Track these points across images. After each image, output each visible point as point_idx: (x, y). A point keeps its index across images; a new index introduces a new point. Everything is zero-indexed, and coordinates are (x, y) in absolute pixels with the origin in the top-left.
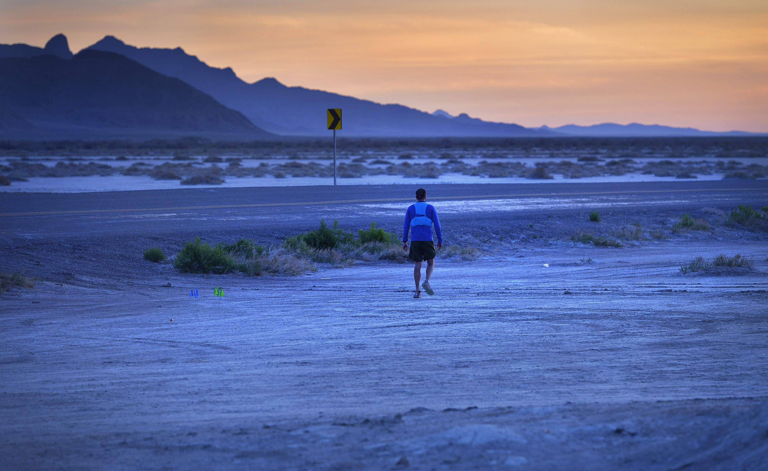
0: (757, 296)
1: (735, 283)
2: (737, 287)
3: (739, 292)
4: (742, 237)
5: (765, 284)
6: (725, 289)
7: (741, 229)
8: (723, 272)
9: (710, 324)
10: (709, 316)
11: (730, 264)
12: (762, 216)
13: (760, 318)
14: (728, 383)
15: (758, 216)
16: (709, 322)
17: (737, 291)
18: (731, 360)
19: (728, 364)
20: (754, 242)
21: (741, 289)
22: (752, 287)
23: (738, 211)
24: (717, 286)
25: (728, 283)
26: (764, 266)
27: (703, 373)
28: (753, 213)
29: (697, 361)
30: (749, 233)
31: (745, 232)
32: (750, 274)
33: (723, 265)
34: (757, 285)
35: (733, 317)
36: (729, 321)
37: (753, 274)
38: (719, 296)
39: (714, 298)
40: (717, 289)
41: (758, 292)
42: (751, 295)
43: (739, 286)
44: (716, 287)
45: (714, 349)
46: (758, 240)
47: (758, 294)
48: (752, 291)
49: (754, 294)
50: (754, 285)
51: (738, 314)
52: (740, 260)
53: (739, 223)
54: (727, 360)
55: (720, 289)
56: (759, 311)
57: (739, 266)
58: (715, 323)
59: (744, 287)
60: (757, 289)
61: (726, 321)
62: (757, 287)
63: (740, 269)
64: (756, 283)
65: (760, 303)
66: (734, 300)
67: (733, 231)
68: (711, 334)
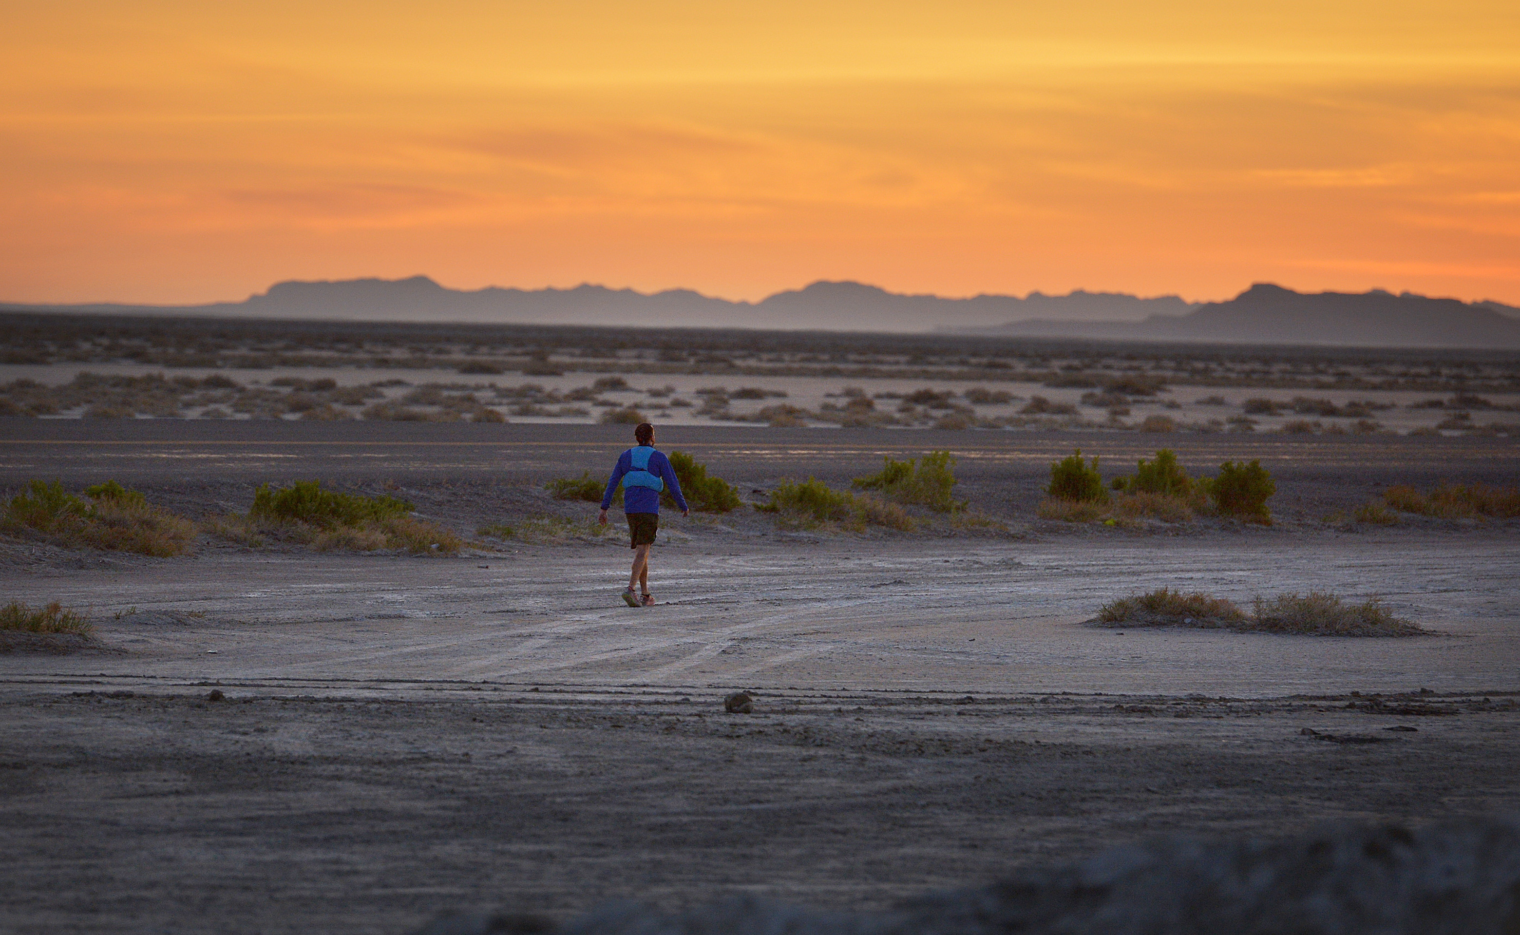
0: (116, 705)
1: (52, 672)
2: (61, 682)
3: (69, 695)
4: (39, 560)
5: (126, 676)
6: (31, 685)
7: (37, 540)
8: (19, 644)
9: (19, 772)
10: (11, 752)
11: (35, 625)
12: (88, 507)
13: (138, 759)
14: (102, 919)
15: (78, 510)
16: (16, 766)
17: (62, 692)
18: (93, 862)
19: (91, 873)
20: (72, 572)
21: (69, 687)
22: (98, 683)
23: (30, 496)
24: (9, 678)
25: (33, 671)
26: (111, 632)
27: (34, 894)
28: (65, 502)
29: (12, 865)
30: (56, 549)
31: (47, 548)
32: (84, 651)
33: (18, 628)
34: (110, 679)
35: (72, 757)
36: (65, 765)
37: (93, 652)
38: (22, 704)
39: (12, 709)
40: (11, 685)
41: (117, 695)
42: (100, 702)
43: (64, 679)
44: (9, 682)
45: (45, 835)
46: (81, 568)
47: (115, 701)
48: (101, 694)
49: (106, 701)
50: (100, 679)
51: (81, 750)
52: (59, 616)
53: (33, 524)
54: (83, 862)
55: (20, 685)
56: (132, 742)
57: (57, 631)
58: (29, 769)
59: (79, 682)
60: (111, 689)
61: (56, 767)
62: (109, 683)
63: (59, 639)
64: (104, 672)
65: (128, 724)
66: (61, 714)
67: (18, 543)
68: (29, 797)
